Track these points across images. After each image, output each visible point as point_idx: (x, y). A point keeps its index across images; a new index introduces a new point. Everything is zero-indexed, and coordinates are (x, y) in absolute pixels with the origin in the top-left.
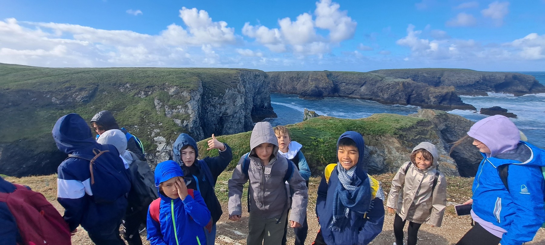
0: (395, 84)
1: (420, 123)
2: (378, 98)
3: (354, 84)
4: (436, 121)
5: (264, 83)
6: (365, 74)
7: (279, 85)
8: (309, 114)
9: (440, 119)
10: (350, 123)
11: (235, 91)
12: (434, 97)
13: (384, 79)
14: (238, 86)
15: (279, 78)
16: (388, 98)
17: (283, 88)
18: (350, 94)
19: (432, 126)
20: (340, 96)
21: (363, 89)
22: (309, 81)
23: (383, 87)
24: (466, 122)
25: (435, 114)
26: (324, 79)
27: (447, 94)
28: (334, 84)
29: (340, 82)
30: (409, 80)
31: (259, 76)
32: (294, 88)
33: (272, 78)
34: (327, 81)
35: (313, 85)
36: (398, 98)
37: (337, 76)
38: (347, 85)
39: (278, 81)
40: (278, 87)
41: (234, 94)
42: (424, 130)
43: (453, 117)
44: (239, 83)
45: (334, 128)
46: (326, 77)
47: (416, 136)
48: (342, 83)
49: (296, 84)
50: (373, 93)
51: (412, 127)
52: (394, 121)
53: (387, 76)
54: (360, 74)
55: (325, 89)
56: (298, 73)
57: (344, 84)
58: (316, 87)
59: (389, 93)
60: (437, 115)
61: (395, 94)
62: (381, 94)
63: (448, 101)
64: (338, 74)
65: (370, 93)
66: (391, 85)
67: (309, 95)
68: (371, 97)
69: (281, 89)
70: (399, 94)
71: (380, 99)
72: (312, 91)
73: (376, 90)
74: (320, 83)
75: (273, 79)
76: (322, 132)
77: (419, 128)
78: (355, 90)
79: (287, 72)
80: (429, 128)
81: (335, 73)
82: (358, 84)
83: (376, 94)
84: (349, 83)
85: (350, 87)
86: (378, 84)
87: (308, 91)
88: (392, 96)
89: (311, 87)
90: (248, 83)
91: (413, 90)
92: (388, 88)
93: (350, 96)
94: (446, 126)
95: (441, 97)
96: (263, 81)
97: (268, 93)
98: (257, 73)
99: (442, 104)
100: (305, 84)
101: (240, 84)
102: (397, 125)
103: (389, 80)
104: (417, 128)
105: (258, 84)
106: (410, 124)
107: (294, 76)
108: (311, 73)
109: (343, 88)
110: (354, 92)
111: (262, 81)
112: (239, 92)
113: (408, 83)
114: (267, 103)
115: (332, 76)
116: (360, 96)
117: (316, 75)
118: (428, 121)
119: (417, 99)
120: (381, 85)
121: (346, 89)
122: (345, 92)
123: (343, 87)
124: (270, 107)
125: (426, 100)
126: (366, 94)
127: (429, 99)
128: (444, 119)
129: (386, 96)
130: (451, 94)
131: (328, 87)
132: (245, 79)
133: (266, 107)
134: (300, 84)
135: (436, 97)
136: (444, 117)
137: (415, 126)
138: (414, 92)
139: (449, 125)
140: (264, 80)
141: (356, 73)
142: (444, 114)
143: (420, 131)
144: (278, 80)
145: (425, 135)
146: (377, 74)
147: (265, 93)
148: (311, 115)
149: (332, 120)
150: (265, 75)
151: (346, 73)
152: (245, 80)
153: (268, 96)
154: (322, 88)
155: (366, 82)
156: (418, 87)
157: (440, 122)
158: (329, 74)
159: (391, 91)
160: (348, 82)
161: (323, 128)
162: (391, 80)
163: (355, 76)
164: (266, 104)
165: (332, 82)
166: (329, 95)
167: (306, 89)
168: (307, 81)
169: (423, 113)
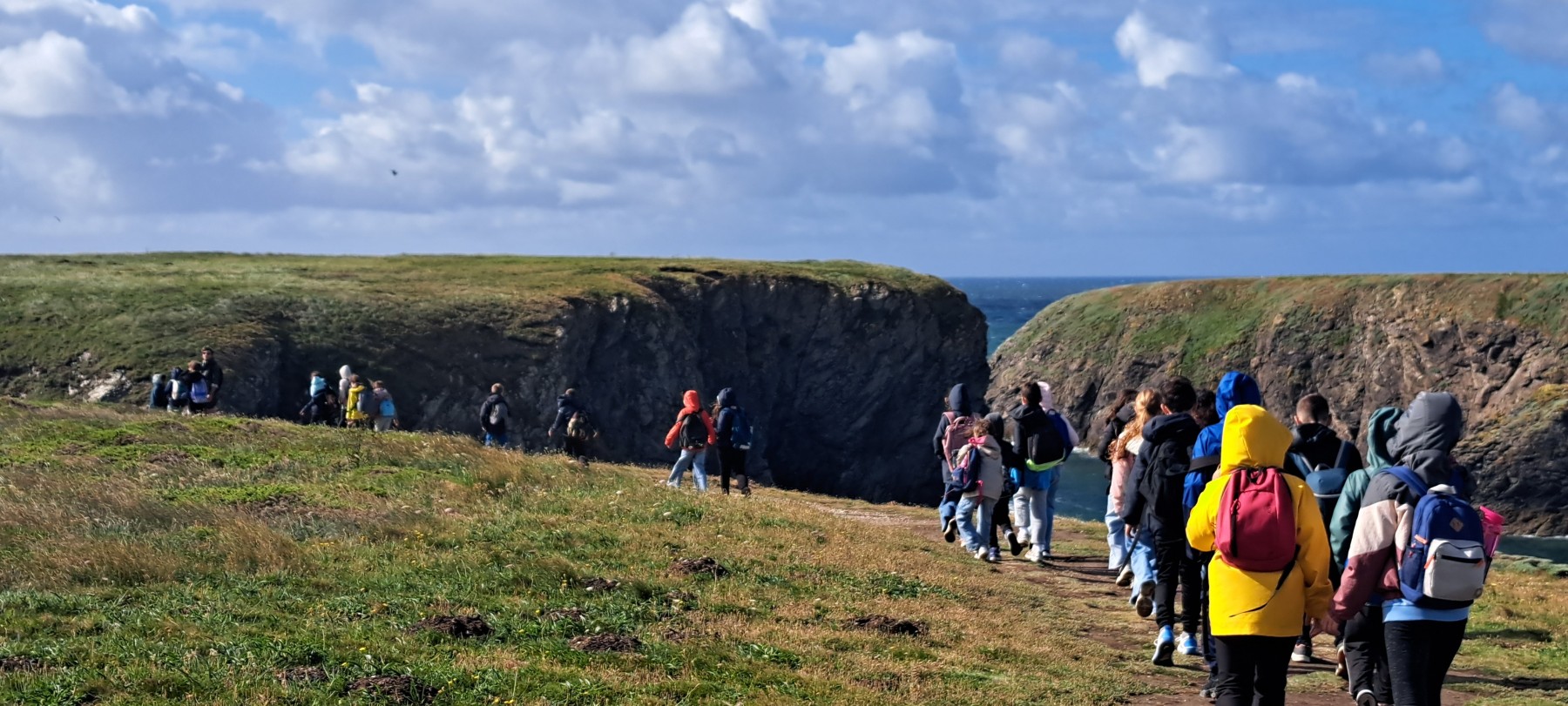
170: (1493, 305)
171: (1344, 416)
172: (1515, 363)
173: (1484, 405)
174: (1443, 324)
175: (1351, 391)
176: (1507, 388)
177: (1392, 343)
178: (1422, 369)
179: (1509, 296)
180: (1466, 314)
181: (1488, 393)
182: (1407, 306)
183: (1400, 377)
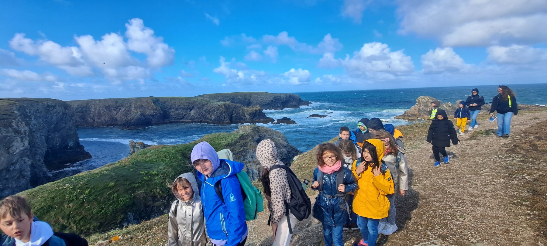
0: (218, 106)
1: (242, 137)
2: (207, 120)
3: (183, 109)
4: (252, 134)
5: (65, 116)
6: (192, 99)
7: (90, 117)
8: (136, 146)
9: (255, 131)
10: (184, 147)
11: (7, 132)
12: (248, 115)
13: (209, 103)
14: (14, 124)
15: (89, 108)
16: (215, 119)
17: (97, 119)
18: (181, 119)
19: (250, 138)
20: (171, 122)
21: (192, 112)
22: (133, 109)
23: (210, 110)
24: (270, 131)
25: (250, 128)
26: (151, 106)
27: (256, 111)
28: (162, 110)
29: (169, 108)
30: (228, 103)
31: (54, 107)
32: (113, 118)
33: (77, 108)
34: (155, 107)
35: (138, 113)
36: (223, 118)
37: (165, 102)
38: (176, 110)
39: (88, 112)
40: (89, 119)
41: (7, 136)
42: (245, 142)
43: (262, 128)
44: (15, 119)
45: (168, 156)
46: (153, 104)
47: (240, 149)
48: (172, 109)
49: (115, 114)
50: (202, 115)
51: (236, 142)
52: (222, 139)
53: (211, 100)
54: (187, 99)
55: (154, 116)
56: (116, 101)
57: (173, 109)
58: (142, 115)
59: (215, 115)
60: (252, 129)
61: (220, 115)
62: (209, 116)
63: (257, 117)
64: (166, 100)
65: (200, 116)
66: (215, 108)
67: (134, 125)
68: (201, 120)
69: (94, 121)
70: (224, 114)
71: (209, 120)
72: (138, 119)
73: (204, 113)
74: (147, 110)
75: (79, 110)
76: (154, 163)
77: (242, 142)
78: (185, 115)
79: (99, 100)
80: (248, 140)
81: (162, 99)
82: (187, 109)
83: (205, 117)
84: (178, 109)
85: (180, 112)
86: (205, 107)
87: (132, 120)
88: (218, 117)
89: (136, 115)
90: (35, 118)
91: (233, 111)
92: (214, 110)
93: (181, 121)
94: (259, 136)
95: (253, 114)
96: (63, 113)
97: (73, 128)
98: (50, 103)
99: (254, 120)
100: (127, 113)
101: (19, 120)
102: (224, 142)
103: (213, 103)
104: (240, 142)
105: (55, 118)
106: (235, 139)
107: (111, 104)
108: (134, 100)
109: (173, 114)
110: (185, 116)
111: (61, 113)
112: (17, 132)
113: (228, 105)
114: (73, 141)
115: (160, 102)
116: (190, 120)
117: (140, 102)
118: (246, 134)
119: (237, 117)
120: (208, 108)
121: (177, 114)
122: (175, 117)
123: (173, 112)
124: (79, 146)
125: (244, 118)
126: (196, 117)
127: (245, 116)
128: (257, 131)
129: (213, 118)
130: (258, 111)
131: (156, 114)
132: (27, 112)
133: (71, 147)
134: (121, 113)
135: (250, 115)
136: (257, 129)
137: (238, 141)
138: (234, 112)
139: (261, 135)
140: (64, 111)
141: (183, 98)
142: (257, 128)
143: (243, 144)
144: (88, 110)
145: (247, 146)
146: (202, 98)
147: (68, 129)
148: (139, 147)
149: (164, 148)
150: (65, 105)
151: (174, 98)
152: (28, 114)
153: (72, 132)
154: (150, 115)
155: (194, 106)
156: (236, 107)
157: (255, 135)
158: (156, 101)
159: (216, 113)
160: (177, 107)
161: (155, 159)
162: (215, 103)
163: (183, 101)
164: (71, 143)
165: (160, 108)
166: (159, 122)
167: (129, 118)
168: (130, 109)
169: (242, 129)
170: (114, 102)
171: (92, 118)
172: (120, 109)
173: (116, 115)
174: (107, 105)
175: (92, 115)
176: (120, 112)
177: (98, 108)
178: (104, 111)
179: (117, 101)
180: (110, 103)
181: (116, 113)
182: (100, 103)
183: (101, 113)
